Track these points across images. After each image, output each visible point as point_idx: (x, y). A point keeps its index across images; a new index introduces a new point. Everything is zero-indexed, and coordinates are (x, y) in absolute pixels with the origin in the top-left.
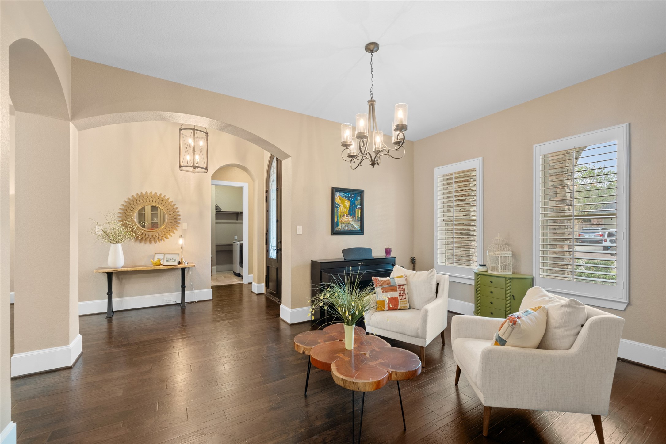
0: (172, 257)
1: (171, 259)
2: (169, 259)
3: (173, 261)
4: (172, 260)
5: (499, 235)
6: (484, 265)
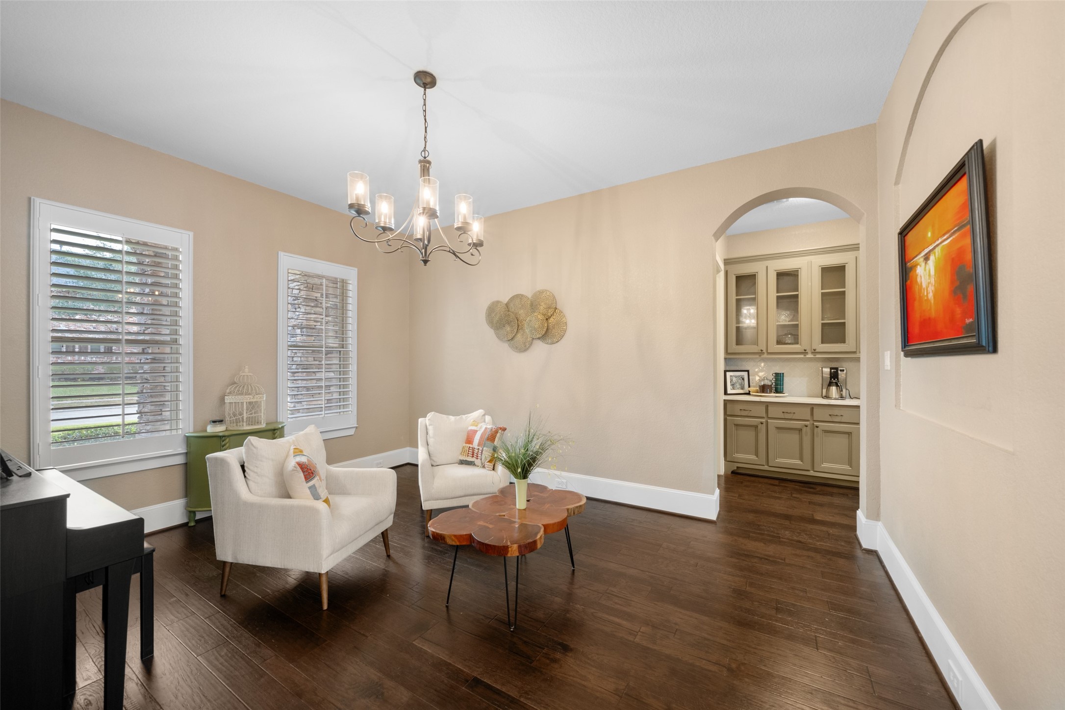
5: (247, 370)
6: (221, 421)
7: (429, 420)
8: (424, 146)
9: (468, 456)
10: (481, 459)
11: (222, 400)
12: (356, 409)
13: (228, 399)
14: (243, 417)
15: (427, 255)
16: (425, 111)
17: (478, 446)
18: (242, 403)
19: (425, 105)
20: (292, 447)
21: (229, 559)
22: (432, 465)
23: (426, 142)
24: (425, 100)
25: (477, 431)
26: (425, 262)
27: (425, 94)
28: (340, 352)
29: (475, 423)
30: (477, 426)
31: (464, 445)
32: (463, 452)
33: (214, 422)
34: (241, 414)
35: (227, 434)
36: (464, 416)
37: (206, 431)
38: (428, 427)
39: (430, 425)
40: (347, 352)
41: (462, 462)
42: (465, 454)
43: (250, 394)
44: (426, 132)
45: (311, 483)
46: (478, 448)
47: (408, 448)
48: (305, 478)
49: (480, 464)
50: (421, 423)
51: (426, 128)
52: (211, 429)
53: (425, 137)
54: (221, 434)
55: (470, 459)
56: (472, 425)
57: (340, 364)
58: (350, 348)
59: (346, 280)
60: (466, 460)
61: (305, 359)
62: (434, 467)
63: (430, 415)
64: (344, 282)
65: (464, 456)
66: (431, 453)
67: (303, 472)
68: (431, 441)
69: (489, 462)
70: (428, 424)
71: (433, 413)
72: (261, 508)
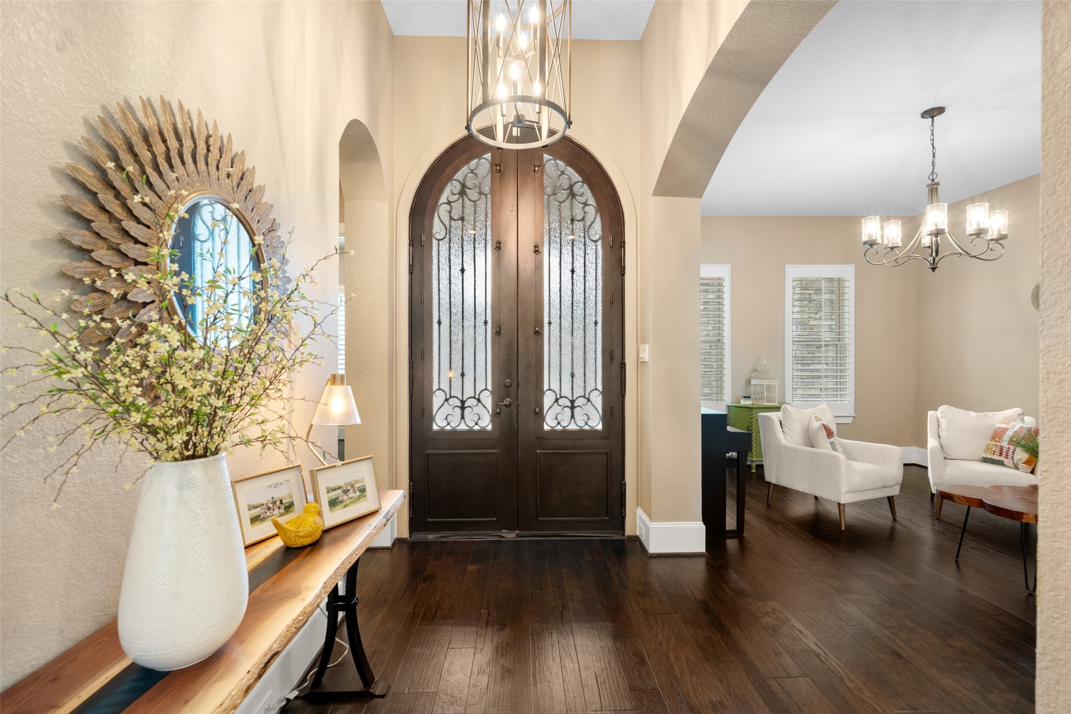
0: (348, 481)
1: (346, 492)
2: (339, 492)
3: (359, 498)
4: (351, 494)
5: (765, 361)
6: (749, 397)
7: (941, 412)
8: (932, 170)
9: (994, 454)
10: (1013, 460)
11: (749, 382)
12: (853, 399)
13: (753, 382)
14: (764, 396)
15: (936, 262)
16: (933, 140)
17: (1009, 444)
18: (764, 385)
19: (933, 135)
20: (813, 416)
21: (774, 481)
22: (945, 458)
23: (933, 166)
24: (932, 131)
25: (1007, 429)
26: (934, 269)
27: (933, 125)
28: (837, 345)
29: (1007, 420)
30: (1008, 424)
31: (989, 442)
32: (988, 449)
33: (745, 397)
34: (763, 393)
35: (754, 406)
36: (990, 414)
37: (740, 403)
38: (940, 419)
39: (942, 418)
40: (844, 346)
41: (985, 460)
42: (989, 452)
43: (768, 379)
44: (934, 157)
45: (831, 440)
46: (1008, 446)
47: (915, 448)
48: (827, 435)
49: (1012, 465)
50: (931, 415)
51: (934, 154)
52: (743, 402)
53: (933, 162)
54: (750, 406)
55: (996, 457)
56: (1001, 423)
57: (837, 357)
58: (847, 341)
59: (842, 278)
60: (990, 458)
61: (800, 352)
62: (947, 460)
63: (942, 408)
64: (840, 281)
65: (989, 454)
66: (943, 445)
67: (826, 431)
68: (943, 434)
69: (1024, 463)
70: (939, 417)
71: (947, 406)
72: (795, 451)
